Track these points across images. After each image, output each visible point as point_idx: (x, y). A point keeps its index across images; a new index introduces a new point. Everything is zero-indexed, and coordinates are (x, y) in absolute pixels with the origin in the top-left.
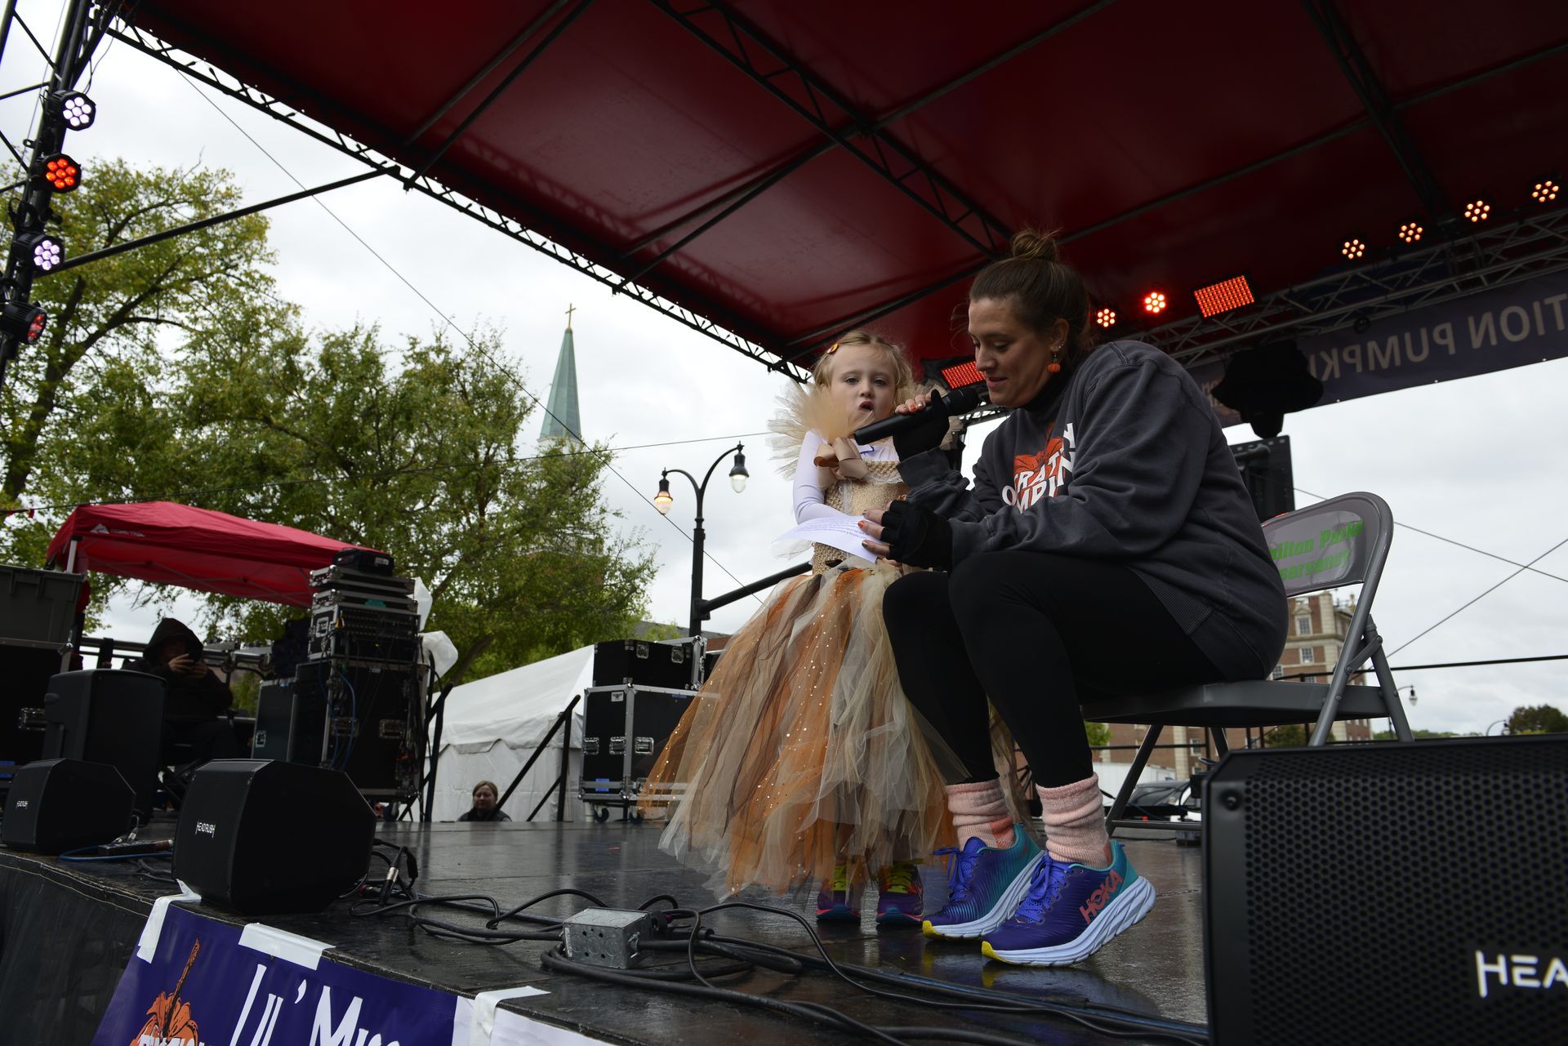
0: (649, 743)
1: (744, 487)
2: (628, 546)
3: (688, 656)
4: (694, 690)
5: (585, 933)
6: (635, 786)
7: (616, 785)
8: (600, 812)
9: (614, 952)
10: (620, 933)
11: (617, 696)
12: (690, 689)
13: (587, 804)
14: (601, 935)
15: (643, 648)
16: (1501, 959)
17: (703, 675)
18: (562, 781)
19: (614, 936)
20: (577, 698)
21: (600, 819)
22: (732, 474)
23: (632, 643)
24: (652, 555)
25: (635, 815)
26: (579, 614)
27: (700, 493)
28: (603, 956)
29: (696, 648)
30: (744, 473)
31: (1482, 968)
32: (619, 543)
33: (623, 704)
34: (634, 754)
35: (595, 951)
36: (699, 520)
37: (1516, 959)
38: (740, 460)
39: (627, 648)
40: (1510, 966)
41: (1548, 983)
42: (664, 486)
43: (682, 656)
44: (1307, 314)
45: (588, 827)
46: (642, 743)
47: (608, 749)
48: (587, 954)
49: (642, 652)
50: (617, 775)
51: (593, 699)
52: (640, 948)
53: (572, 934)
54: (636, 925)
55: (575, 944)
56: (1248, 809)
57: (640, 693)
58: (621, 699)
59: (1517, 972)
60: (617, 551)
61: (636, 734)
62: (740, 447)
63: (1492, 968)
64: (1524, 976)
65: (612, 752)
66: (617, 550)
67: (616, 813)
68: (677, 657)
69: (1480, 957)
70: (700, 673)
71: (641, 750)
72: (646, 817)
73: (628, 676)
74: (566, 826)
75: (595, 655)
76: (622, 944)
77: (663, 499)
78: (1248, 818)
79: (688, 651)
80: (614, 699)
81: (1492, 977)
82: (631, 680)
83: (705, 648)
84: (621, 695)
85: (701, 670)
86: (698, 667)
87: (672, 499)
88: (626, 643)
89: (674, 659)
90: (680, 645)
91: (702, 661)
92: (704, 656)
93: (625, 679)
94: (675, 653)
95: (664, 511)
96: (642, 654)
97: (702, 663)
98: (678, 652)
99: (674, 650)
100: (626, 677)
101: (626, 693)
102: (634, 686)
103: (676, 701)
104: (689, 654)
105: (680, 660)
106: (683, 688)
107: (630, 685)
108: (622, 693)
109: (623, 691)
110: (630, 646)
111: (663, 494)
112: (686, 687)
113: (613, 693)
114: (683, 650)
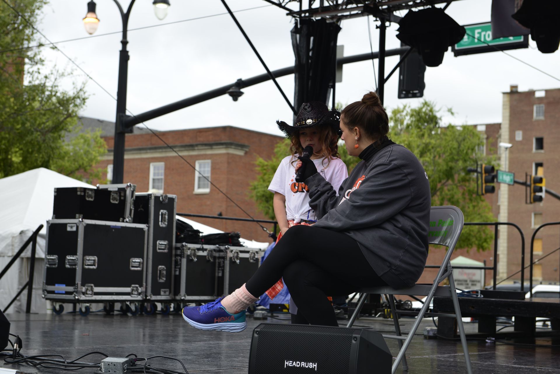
0: (94, 260)
1: (166, 15)
2: (63, 75)
3: (122, 198)
4: (127, 222)
5: (109, 365)
6: (84, 289)
7: (70, 289)
8: (57, 307)
9: (119, 370)
10: (121, 364)
11: (72, 227)
12: (123, 221)
13: (48, 303)
14: (114, 365)
15: (90, 193)
16: (288, 362)
17: (133, 211)
18: (29, 285)
19: (119, 365)
20: (41, 227)
21: (57, 312)
22: (155, 2)
23: (82, 190)
24: (84, 84)
25: (84, 310)
26: (21, 136)
27: (125, 17)
28: (115, 371)
29: (128, 192)
30: (166, 2)
31: (286, 363)
32: (54, 72)
33: (76, 233)
34: (83, 269)
35: (112, 370)
36: (124, 43)
37: (290, 362)
39: (79, 193)
40: (289, 362)
41: (293, 365)
42: (92, 7)
43: (118, 198)
45: (48, 318)
46: (89, 260)
47: (64, 264)
48: (109, 371)
49: (90, 196)
50: (71, 282)
51: (52, 227)
52: (127, 369)
53: (104, 365)
54: (126, 362)
55: (105, 368)
56: (259, 335)
57: (88, 226)
58: (74, 229)
59: (290, 363)
60: (53, 80)
61: (85, 253)
63: (287, 363)
64: (290, 364)
65: (67, 266)
66: (52, 78)
67: (68, 308)
68: (114, 199)
69: (286, 361)
70: (131, 210)
71: (88, 265)
72: (91, 310)
73: (80, 213)
74: (32, 317)
75: (56, 198)
76: (122, 368)
77: (91, 19)
78: (259, 336)
79: (122, 194)
80: (69, 229)
81: (287, 364)
82: (81, 216)
83: (134, 192)
84: (74, 226)
85: (132, 208)
86: (129, 205)
87: (99, 20)
88: (78, 190)
89: (112, 199)
90: (117, 189)
91: (132, 202)
92: (134, 197)
93: (77, 215)
94: (113, 196)
95: (91, 31)
96: (89, 198)
97: (133, 203)
98: (115, 195)
99: (113, 194)
100: (78, 214)
101: (78, 225)
102: (83, 220)
103: (113, 230)
104: (123, 196)
105: (117, 201)
106: (118, 221)
107: (80, 219)
108: (75, 225)
109: (76, 223)
110: (81, 191)
111: (91, 15)
112: (121, 220)
113: (68, 225)
114: (118, 194)
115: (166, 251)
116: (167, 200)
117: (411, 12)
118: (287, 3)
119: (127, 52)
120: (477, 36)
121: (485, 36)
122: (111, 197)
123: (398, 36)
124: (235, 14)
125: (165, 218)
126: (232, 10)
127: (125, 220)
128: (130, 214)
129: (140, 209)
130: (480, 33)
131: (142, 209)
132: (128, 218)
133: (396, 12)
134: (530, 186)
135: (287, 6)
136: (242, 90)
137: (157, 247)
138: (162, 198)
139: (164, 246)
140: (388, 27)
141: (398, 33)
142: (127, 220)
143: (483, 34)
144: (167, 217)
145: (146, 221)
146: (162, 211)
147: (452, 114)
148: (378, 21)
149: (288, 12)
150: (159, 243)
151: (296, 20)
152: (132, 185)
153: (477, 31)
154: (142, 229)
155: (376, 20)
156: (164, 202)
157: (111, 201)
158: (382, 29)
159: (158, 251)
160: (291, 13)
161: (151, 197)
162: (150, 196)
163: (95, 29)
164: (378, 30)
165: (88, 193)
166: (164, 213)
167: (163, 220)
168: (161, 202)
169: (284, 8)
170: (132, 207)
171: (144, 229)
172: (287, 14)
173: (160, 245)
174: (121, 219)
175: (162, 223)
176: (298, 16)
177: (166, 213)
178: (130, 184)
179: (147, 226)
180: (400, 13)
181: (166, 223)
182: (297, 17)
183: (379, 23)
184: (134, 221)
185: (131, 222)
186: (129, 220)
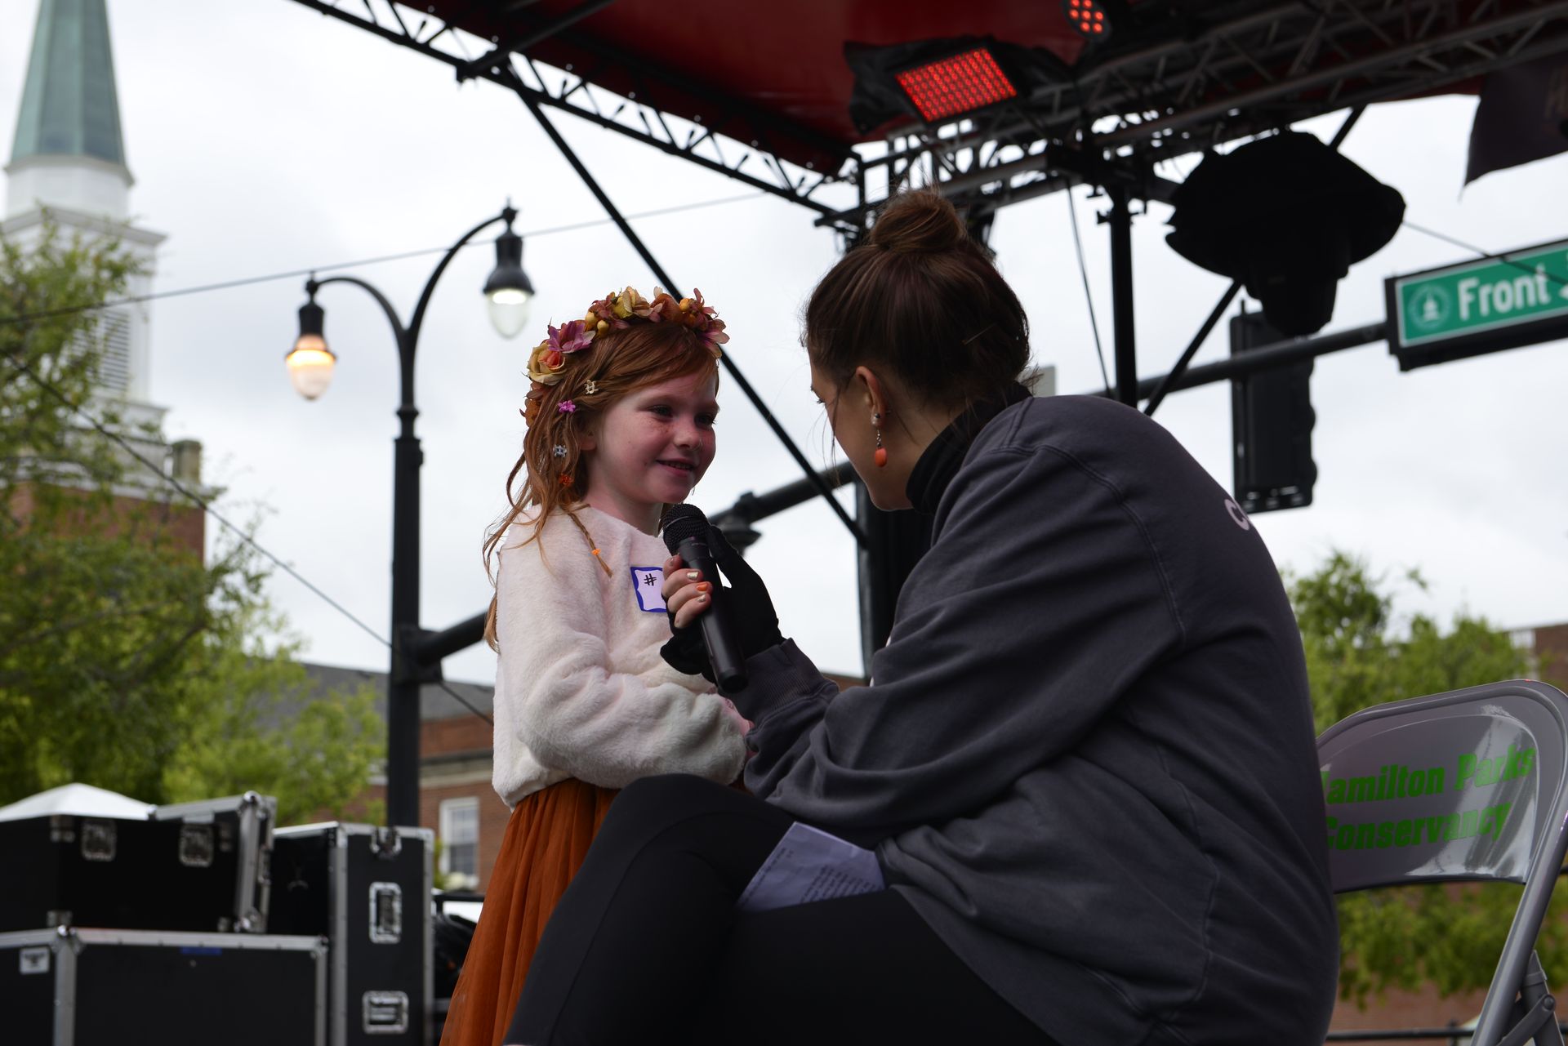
1: (522, 324)
3: (225, 847)
4: (243, 931)
11: (34, 960)
12: (230, 930)
15: (100, 833)
17: (266, 892)
22: (490, 288)
27: (407, 341)
29: (248, 825)
30: (522, 284)
33: (49, 978)
36: (408, 414)
38: (509, 248)
39: (56, 836)
42: (311, 321)
43: (209, 848)
49: (97, 845)
57: (90, 956)
58: (43, 966)
62: (509, 215)
68: (195, 851)
70: (258, 888)
73: (60, 908)
77: (310, 355)
79: (226, 835)
80: (26, 967)
82: (68, 915)
83: (271, 824)
84: (42, 955)
85: (261, 879)
86: (252, 871)
87: (334, 357)
88: (54, 824)
89: (187, 853)
90: (208, 818)
91: (263, 858)
92: (270, 843)
93: (52, 915)
94: (189, 840)
95: (312, 390)
96: (96, 850)
97: (265, 863)
98: (200, 840)
99: (189, 834)
100: (52, 909)
101: (53, 948)
102: (73, 931)
103: (193, 964)
104: (227, 841)
105: (204, 857)
106: (212, 928)
107: (62, 930)
108: (45, 951)
109: (46, 945)
110: (62, 829)
111: (309, 342)
112: (222, 927)
113: (25, 952)
114: (210, 833)
115: (398, 1028)
116: (398, 847)
117: (1211, 157)
118: (813, 188)
119: (417, 442)
120: (1465, 299)
121: (1490, 297)
122: (183, 845)
123: (1171, 240)
124: (633, 224)
125: (391, 910)
126: (624, 212)
127: (237, 927)
128: (257, 903)
129: (293, 884)
130: (1474, 291)
131: (302, 883)
132: (248, 916)
133: (1163, 168)
135: (814, 197)
136: (757, 526)
137: (366, 1016)
138: (378, 843)
139: (392, 1010)
140: (1137, 213)
141: (1170, 229)
142: (246, 924)
143: (1484, 291)
144: (397, 906)
145: (319, 925)
146: (377, 887)
147: (1423, 585)
148: (1101, 195)
149: (817, 215)
150: (372, 1004)
151: (847, 240)
152: (259, 798)
153: (1464, 286)
154: (304, 956)
155: (1095, 195)
156: (383, 855)
157: (184, 859)
158: (1119, 224)
159: (372, 1029)
160: (827, 217)
161: (335, 840)
162: (331, 836)
163: (324, 384)
164: (1106, 228)
165: (91, 833)
166: (389, 894)
167: (383, 920)
168: (375, 856)
169: (805, 202)
170: (265, 877)
171: (313, 955)
172: (818, 223)
173: (375, 1010)
174: (223, 923)
175: (381, 930)
176: (854, 228)
177: (393, 892)
178: (253, 798)
179: (323, 944)
180: (1175, 166)
181: (397, 928)
182: (849, 231)
183: (1105, 204)
184: (272, 929)
185: (259, 928)
186: (253, 924)
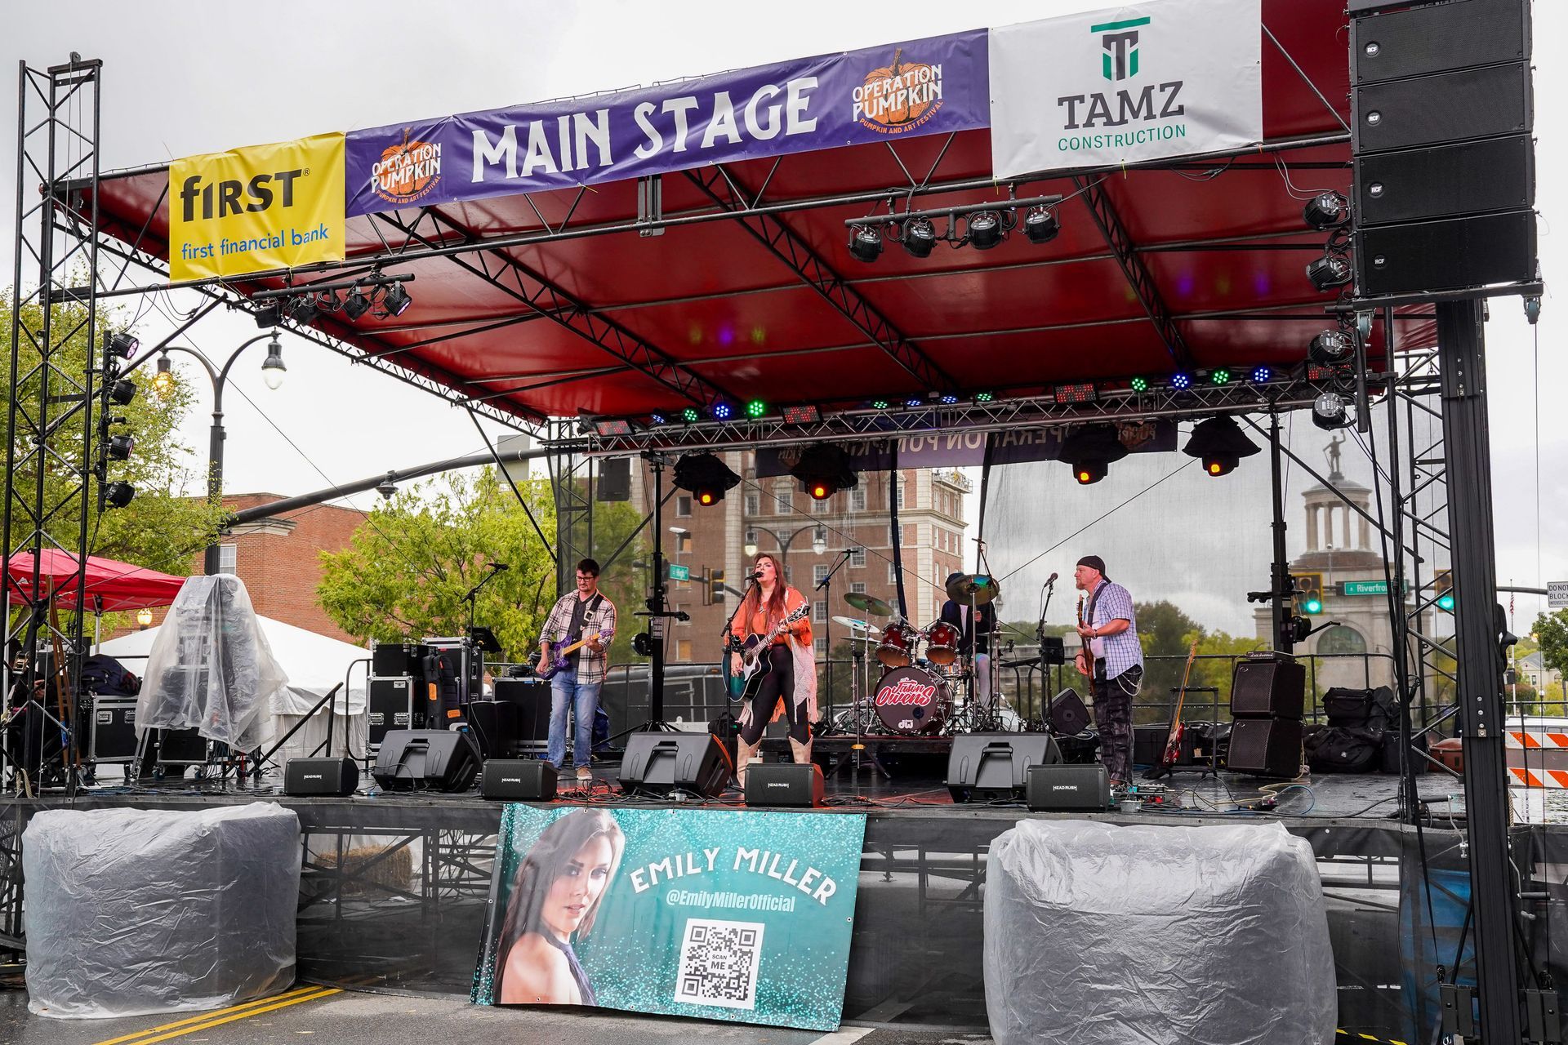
1: (281, 384)
11: (399, 684)
22: (266, 366)
23: (408, 647)
27: (219, 383)
30: (280, 366)
33: (405, 690)
34: (413, 725)
36: (218, 417)
38: (275, 350)
44: (851, 432)
47: (393, 721)
49: (414, 652)
51: (374, 684)
58: (403, 686)
65: (396, 723)
80: (396, 686)
88: (404, 647)
93: (397, 672)
100: (404, 671)
107: (406, 677)
108: (403, 682)
113: (394, 682)
119: (222, 428)
134: (708, 582)
136: (395, 484)
158: (658, 473)
